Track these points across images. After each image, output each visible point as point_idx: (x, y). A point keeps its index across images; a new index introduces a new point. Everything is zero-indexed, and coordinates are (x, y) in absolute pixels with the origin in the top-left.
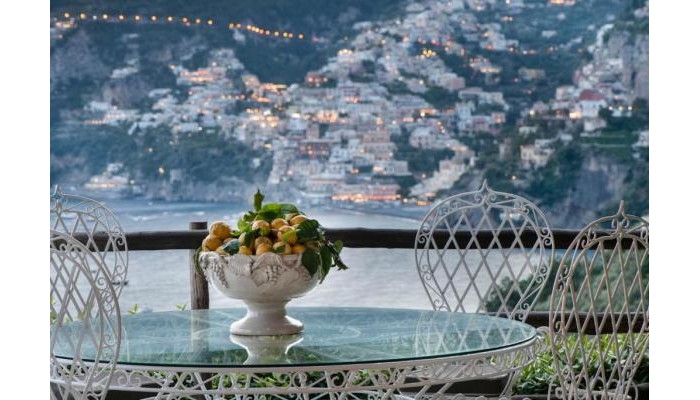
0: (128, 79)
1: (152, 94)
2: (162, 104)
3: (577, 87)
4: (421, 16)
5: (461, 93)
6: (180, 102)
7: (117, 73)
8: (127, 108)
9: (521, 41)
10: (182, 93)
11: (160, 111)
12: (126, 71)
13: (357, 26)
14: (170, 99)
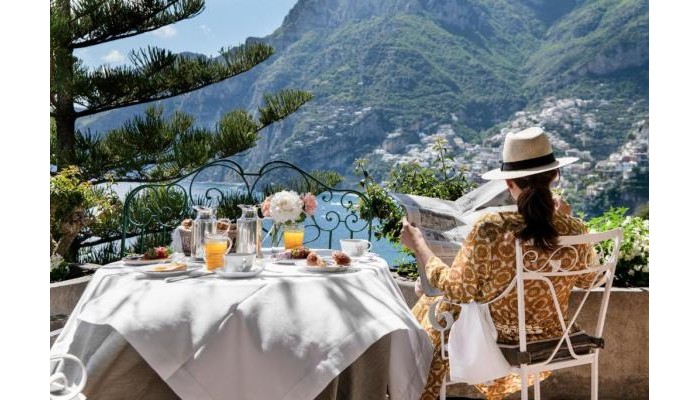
0: (395, 139)
1: (407, 147)
2: (412, 151)
3: (621, 154)
4: (549, 110)
5: (566, 152)
6: (421, 151)
7: (390, 136)
8: (394, 153)
9: (606, 124)
10: (423, 147)
11: (411, 156)
12: (395, 135)
13: (517, 114)
14: (416, 149)
